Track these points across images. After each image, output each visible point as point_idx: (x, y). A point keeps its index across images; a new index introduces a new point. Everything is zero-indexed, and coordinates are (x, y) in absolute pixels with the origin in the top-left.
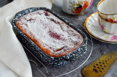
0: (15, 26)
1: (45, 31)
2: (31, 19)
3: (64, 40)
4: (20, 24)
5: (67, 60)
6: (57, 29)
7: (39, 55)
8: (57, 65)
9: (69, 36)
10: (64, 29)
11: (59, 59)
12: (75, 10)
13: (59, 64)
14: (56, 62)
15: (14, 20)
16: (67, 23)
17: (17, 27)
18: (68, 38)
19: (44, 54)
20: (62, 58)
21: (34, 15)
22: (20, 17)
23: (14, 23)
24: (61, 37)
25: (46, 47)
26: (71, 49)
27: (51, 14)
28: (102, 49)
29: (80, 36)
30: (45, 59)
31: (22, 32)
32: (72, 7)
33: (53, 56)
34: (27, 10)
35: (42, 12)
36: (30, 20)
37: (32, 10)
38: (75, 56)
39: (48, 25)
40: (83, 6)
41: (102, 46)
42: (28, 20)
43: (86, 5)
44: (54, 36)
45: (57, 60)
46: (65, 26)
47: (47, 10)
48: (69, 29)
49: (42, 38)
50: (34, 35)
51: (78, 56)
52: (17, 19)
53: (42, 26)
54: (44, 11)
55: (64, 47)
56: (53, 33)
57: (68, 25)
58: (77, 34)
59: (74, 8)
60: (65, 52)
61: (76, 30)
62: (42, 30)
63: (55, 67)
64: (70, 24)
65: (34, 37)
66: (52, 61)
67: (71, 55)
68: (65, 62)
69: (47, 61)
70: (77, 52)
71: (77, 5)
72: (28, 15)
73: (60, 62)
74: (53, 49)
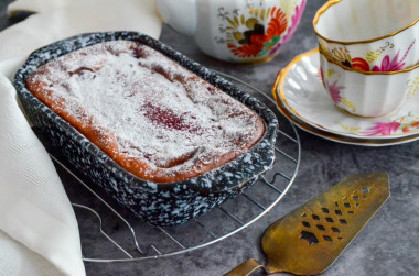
0: (24, 90)
1: (129, 104)
2: (83, 68)
3: (195, 130)
4: (45, 84)
5: (204, 192)
6: (172, 98)
7: (108, 182)
8: (169, 213)
9: (215, 117)
10: (197, 98)
11: (177, 189)
12: (241, 42)
13: (176, 212)
14: (166, 201)
15: (24, 71)
16: (207, 79)
17: (34, 94)
18: (209, 126)
19: (124, 174)
20: (185, 187)
21: (95, 56)
22: (46, 61)
23: (22, 79)
24: (186, 122)
25: (134, 154)
26: (218, 156)
27: (153, 50)
28: (334, 167)
29: (251, 116)
30: (128, 194)
31: (49, 106)
32: (230, 31)
33: (155, 180)
34: (70, 39)
35: (121, 45)
36: (80, 71)
37: (88, 39)
38: (233, 179)
39: (141, 86)
40: (266, 27)
41: (335, 159)
42: (72, 70)
43: (277, 26)
44: (162, 120)
45: (166, 195)
46: (201, 88)
47: (143, 40)
48: (213, 97)
49: (117, 125)
50: (91, 118)
51: (241, 180)
52: (34, 68)
53: (121, 89)
54: (131, 43)
55: (196, 150)
56: (158, 109)
57: (214, 83)
58: (241, 110)
59: (236, 34)
60: (199, 167)
61: (239, 97)
62: (121, 100)
63: (164, 221)
64: (217, 81)
65: (90, 123)
66: (150, 196)
67: (218, 174)
68: (201, 203)
69: (135, 200)
70: (240, 167)
71: (247, 22)
72: (72, 54)
73: (178, 202)
74: (157, 159)
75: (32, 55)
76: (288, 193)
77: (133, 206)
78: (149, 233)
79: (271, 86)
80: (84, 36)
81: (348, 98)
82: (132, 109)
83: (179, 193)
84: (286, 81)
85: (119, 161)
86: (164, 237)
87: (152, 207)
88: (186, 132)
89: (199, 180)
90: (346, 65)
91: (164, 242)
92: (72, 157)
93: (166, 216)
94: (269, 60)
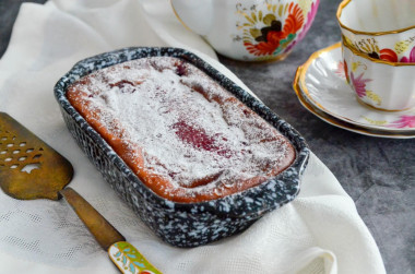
0: (63, 98)
1: (163, 120)
2: (124, 82)
3: (224, 152)
4: (84, 94)
5: (222, 216)
6: (207, 118)
7: (130, 196)
8: (186, 234)
9: (247, 141)
10: (232, 120)
11: (194, 211)
12: (257, 39)
13: (194, 234)
14: (183, 221)
15: (66, 79)
17: (72, 103)
18: (240, 149)
19: (144, 190)
20: (202, 208)
21: (135, 71)
22: (90, 72)
23: (63, 87)
24: (217, 144)
25: (158, 171)
26: (241, 181)
27: (196, 69)
29: (283, 143)
30: (147, 210)
31: (84, 117)
33: (174, 199)
34: (116, 52)
35: (166, 61)
36: (120, 85)
37: (133, 52)
38: (253, 205)
39: (178, 104)
42: (114, 83)
44: (192, 139)
45: (183, 215)
46: (237, 110)
47: (187, 57)
48: (249, 120)
49: (147, 140)
50: (123, 130)
51: (261, 208)
52: (77, 78)
53: (157, 104)
55: (221, 172)
56: (191, 128)
58: (274, 136)
60: (220, 190)
61: (274, 123)
62: (156, 116)
64: (254, 104)
65: (121, 136)
66: (167, 214)
67: (238, 199)
68: (220, 227)
69: (153, 218)
70: (262, 192)
71: (265, 19)
72: (116, 67)
73: (195, 224)
74: (180, 178)
75: (77, 64)
77: (152, 224)
80: (131, 49)
82: (163, 124)
83: (196, 214)
85: (142, 177)
87: (169, 226)
88: (215, 154)
89: (218, 203)
93: (183, 236)
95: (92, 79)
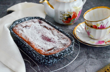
0: (12, 31)
2: (26, 26)
3: (54, 42)
4: (17, 30)
5: (56, 58)
6: (49, 34)
7: (32, 54)
8: (47, 62)
9: (59, 39)
10: (54, 34)
11: (49, 57)
12: (65, 20)
13: (49, 62)
14: (47, 60)
15: (12, 26)
16: (57, 29)
17: (14, 32)
18: (58, 41)
19: (37, 53)
20: (51, 56)
21: (29, 23)
22: (17, 24)
23: (11, 28)
24: (52, 40)
25: (39, 48)
26: (60, 49)
27: (44, 22)
28: (88, 52)
29: (68, 39)
30: (37, 57)
31: (18, 35)
32: (63, 17)
33: (44, 54)
34: (23, 18)
35: (36, 20)
36: (26, 27)
37: (28, 18)
38: (63, 54)
39: (41, 31)
40: (72, 16)
42: (24, 26)
43: (75, 16)
44: (46, 39)
45: (47, 58)
46: (55, 31)
47: (41, 19)
48: (59, 34)
49: (35, 40)
51: (65, 55)
52: (14, 26)
53: (36, 31)
54: (38, 20)
55: (54, 47)
56: (45, 36)
57: (59, 30)
58: (65, 37)
59: (64, 18)
60: (55, 52)
61: (65, 34)
62: (36, 34)
63: (46, 64)
64: (60, 30)
65: (28, 40)
66: (43, 58)
67: (60, 53)
68: (55, 60)
69: (39, 59)
70: (65, 51)
71: (67, 15)
72: (24, 22)
73: (50, 60)
74: (45, 49)
75: (14, 22)
76: (77, 58)
77: (38, 61)
78: (42, 67)
79: (73, 31)
80: (27, 18)
81: (92, 35)
82: (38, 36)
83: (50, 58)
84: (76, 30)
85: (35, 49)
86: (46, 68)
87: (43, 61)
88: (52, 43)
89: (55, 55)
90: (91, 27)
91: (46, 69)
92: (23, 48)
93: (47, 63)
94: (72, 24)
95: (18, 26)
